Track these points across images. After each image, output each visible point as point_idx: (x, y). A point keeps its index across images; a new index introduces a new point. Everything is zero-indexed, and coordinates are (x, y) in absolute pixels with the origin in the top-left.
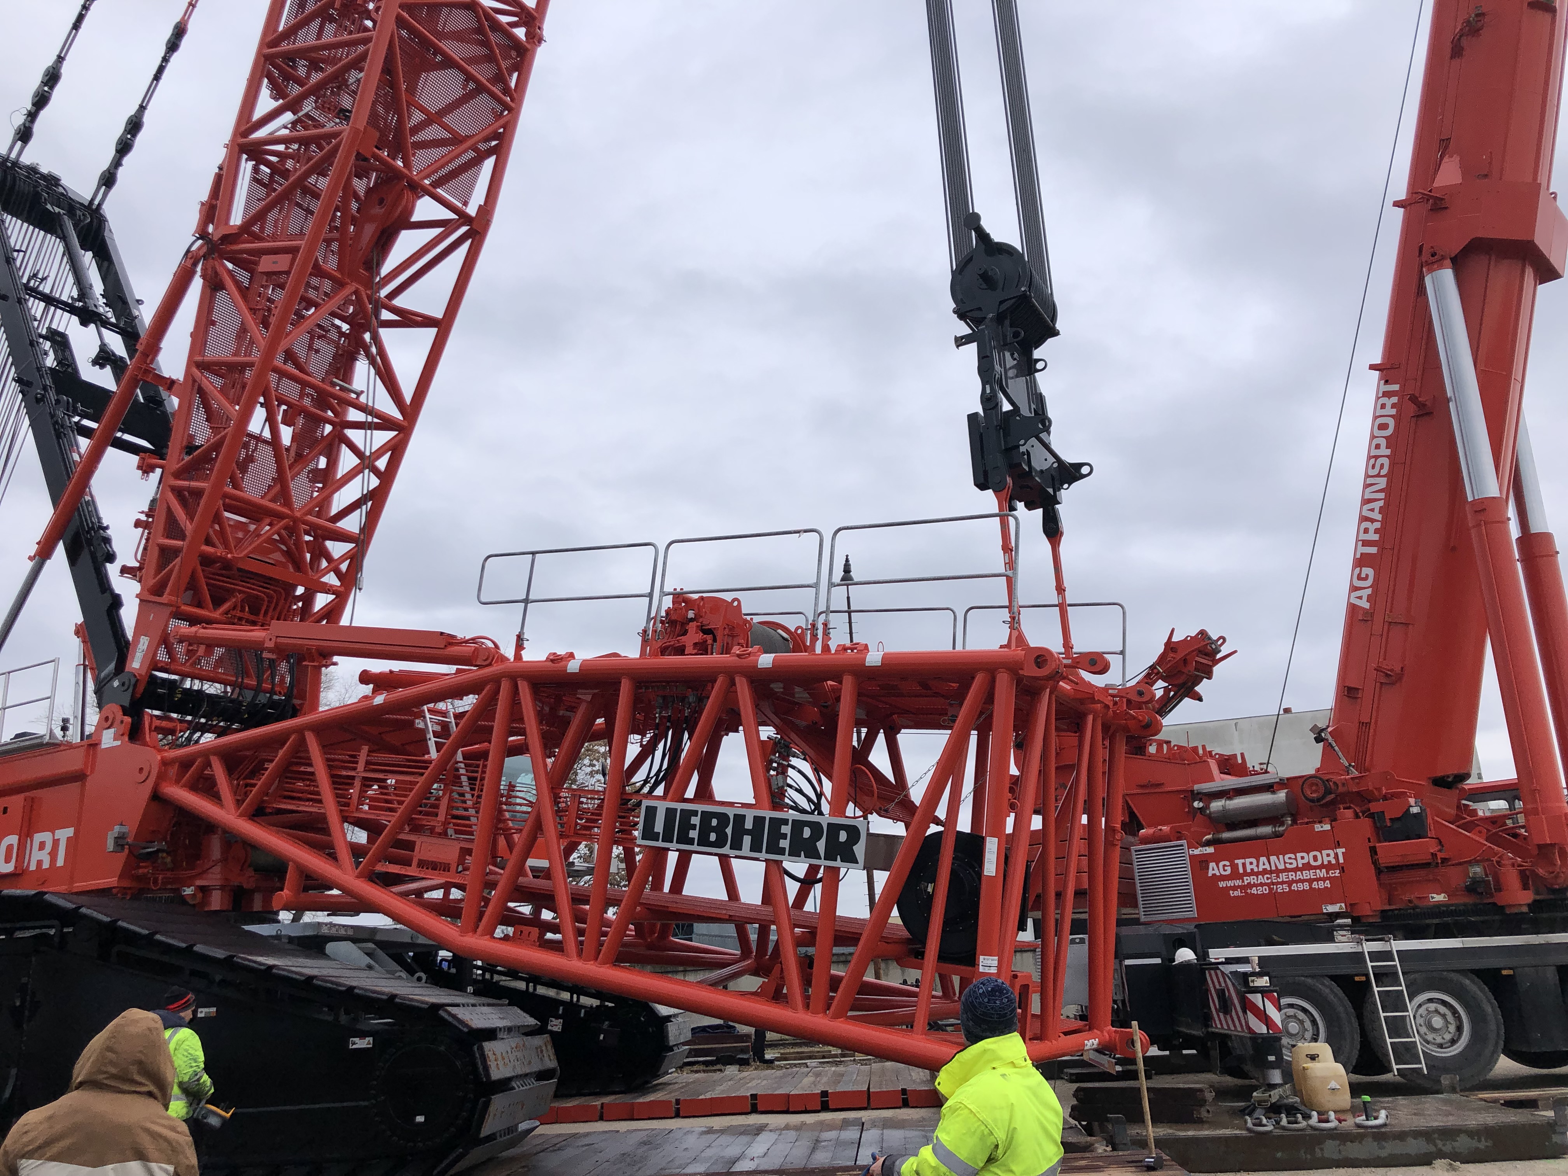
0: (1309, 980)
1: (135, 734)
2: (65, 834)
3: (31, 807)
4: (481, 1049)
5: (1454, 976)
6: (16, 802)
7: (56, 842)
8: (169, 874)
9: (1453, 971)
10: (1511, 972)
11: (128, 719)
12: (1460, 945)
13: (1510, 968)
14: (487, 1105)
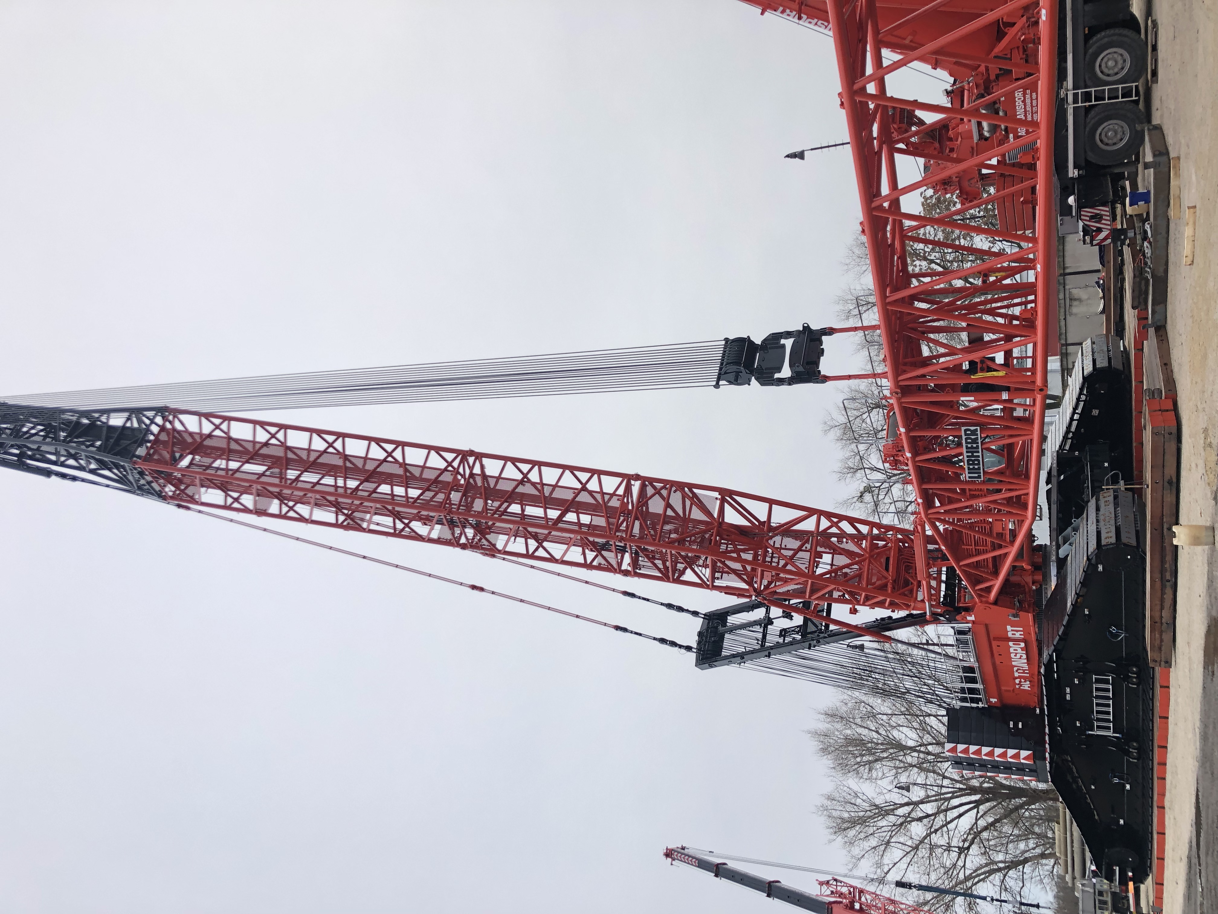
0: (1087, 129)
1: (968, 610)
2: (1009, 628)
3: (997, 639)
4: (1105, 545)
5: (1088, 57)
6: (994, 644)
7: (1012, 630)
8: (1027, 596)
9: (1085, 55)
10: (1087, 29)
11: (963, 613)
12: (1071, 54)
13: (1085, 28)
14: (1125, 544)
